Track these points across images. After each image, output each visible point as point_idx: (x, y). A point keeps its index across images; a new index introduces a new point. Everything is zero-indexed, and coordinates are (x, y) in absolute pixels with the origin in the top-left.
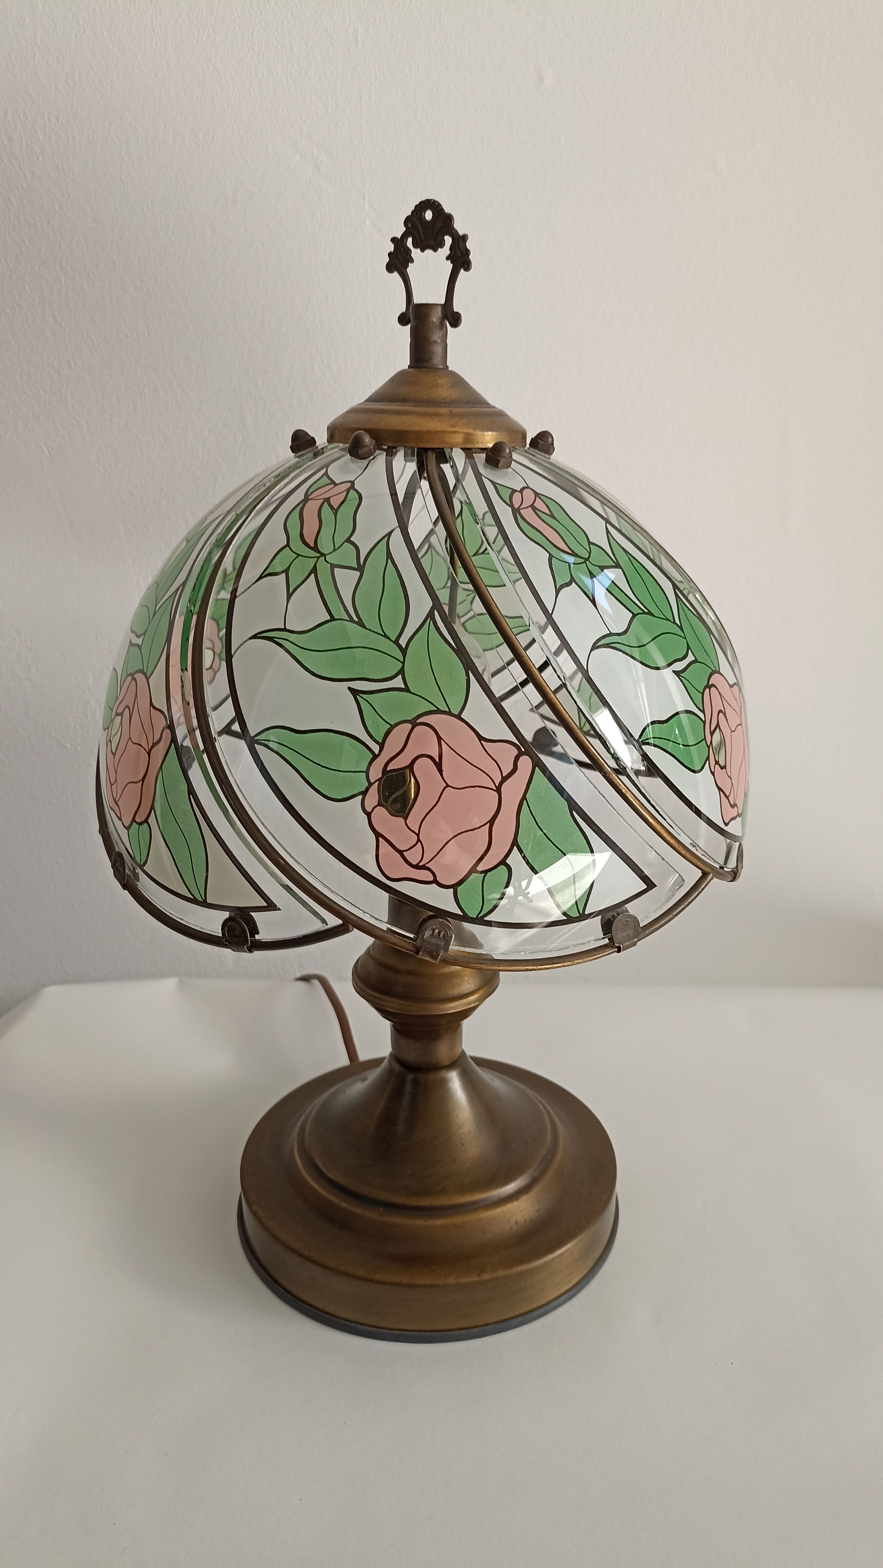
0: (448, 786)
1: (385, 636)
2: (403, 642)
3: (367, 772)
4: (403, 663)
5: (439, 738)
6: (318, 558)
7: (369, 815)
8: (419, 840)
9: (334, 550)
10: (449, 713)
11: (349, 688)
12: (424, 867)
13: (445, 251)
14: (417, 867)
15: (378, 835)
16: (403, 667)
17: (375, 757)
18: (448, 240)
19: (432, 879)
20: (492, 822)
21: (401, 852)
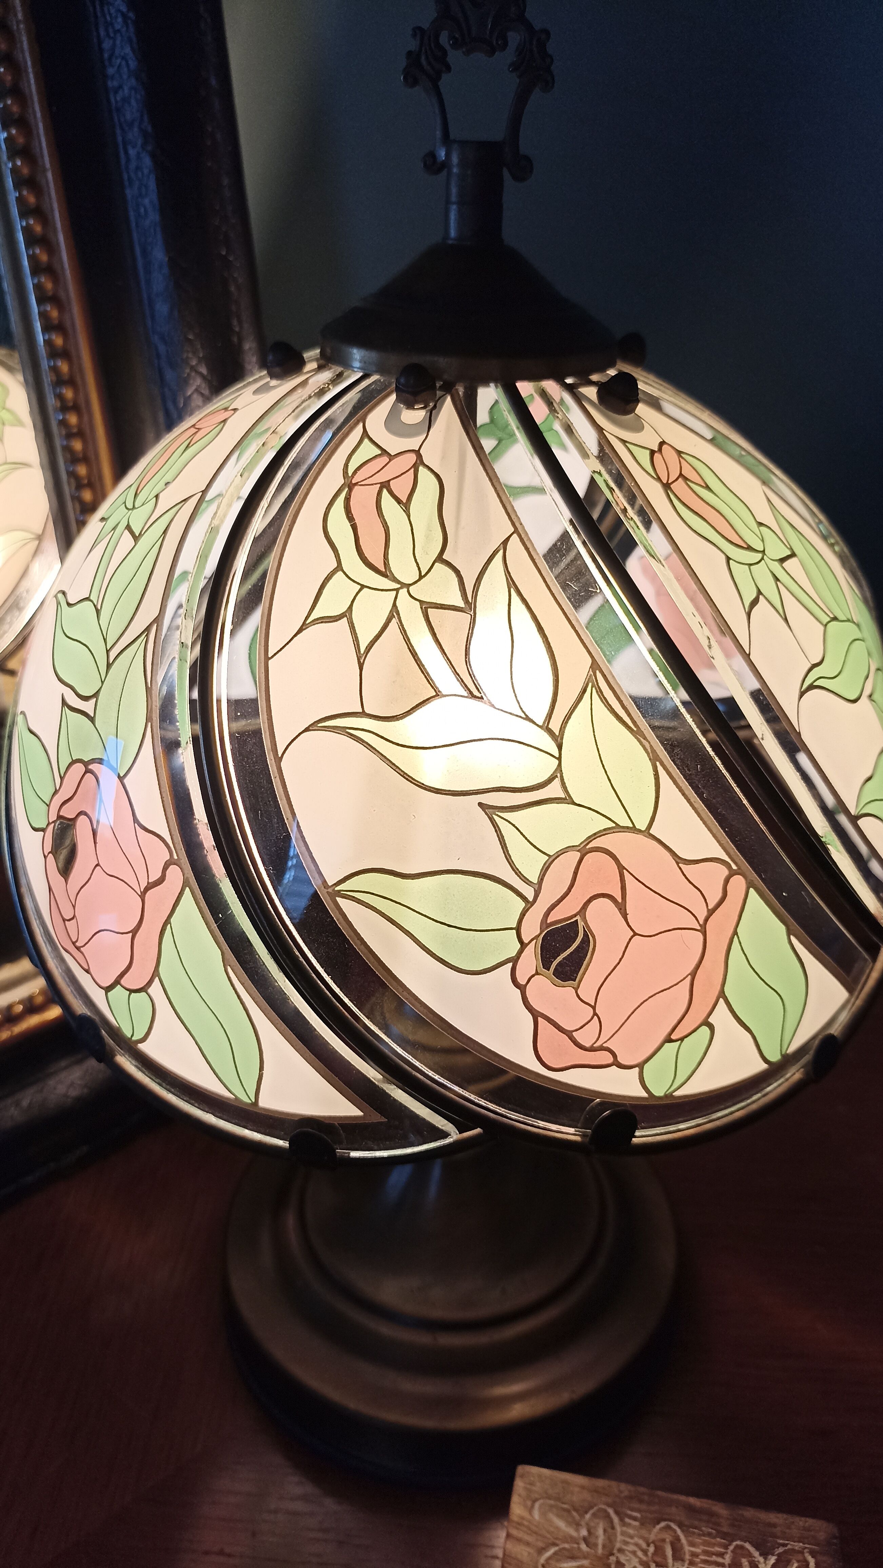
0: (635, 934)
1: (527, 718)
2: (555, 726)
3: (518, 930)
4: (559, 759)
5: (621, 868)
6: (397, 590)
7: (522, 989)
8: (595, 1014)
9: (421, 577)
10: (634, 829)
11: (480, 805)
12: (602, 1048)
13: (509, 55)
14: (592, 1049)
15: (536, 1015)
16: (560, 765)
17: (529, 904)
18: (514, 38)
19: (610, 1060)
20: (693, 974)
21: (569, 1034)
